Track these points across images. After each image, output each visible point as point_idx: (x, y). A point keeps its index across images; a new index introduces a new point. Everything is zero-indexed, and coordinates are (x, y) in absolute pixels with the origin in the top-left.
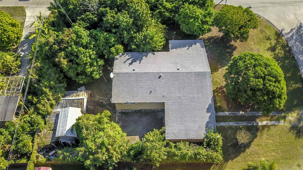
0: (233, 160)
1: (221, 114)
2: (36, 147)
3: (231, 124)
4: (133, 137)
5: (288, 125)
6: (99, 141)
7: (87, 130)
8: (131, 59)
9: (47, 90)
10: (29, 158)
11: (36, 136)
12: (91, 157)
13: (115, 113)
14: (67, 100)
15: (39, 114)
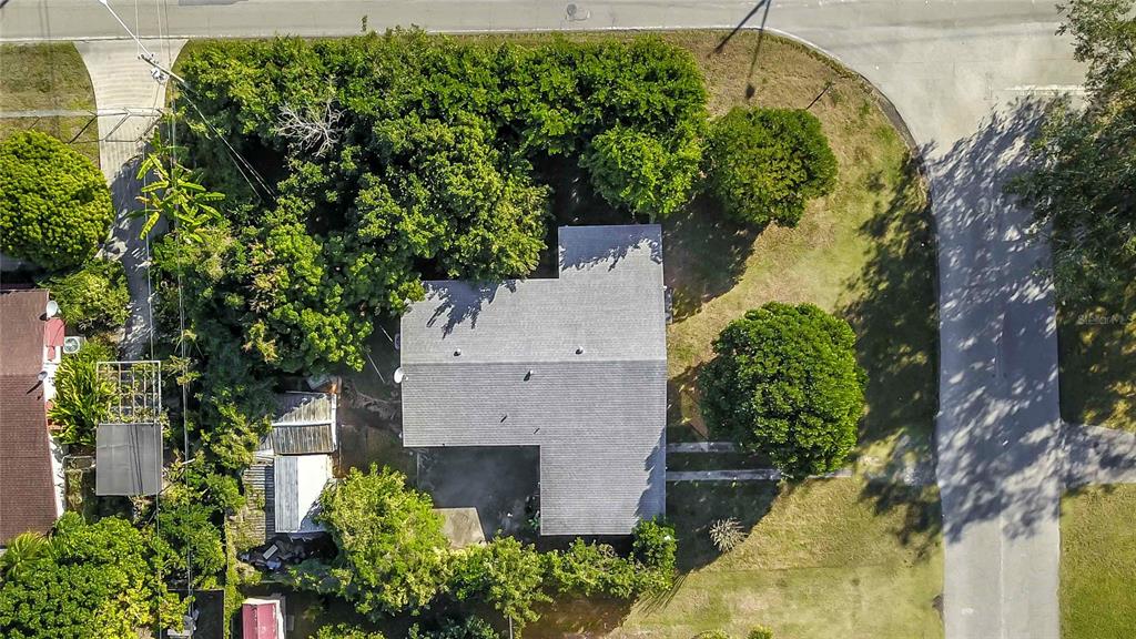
0: (702, 570)
1: (688, 447)
2: (232, 551)
3: (711, 475)
4: (463, 510)
5: (859, 483)
6: (384, 564)
7: (352, 532)
8: (448, 310)
9: (229, 411)
10: (221, 576)
11: (227, 523)
12: (369, 595)
14: (286, 427)
15: (221, 470)
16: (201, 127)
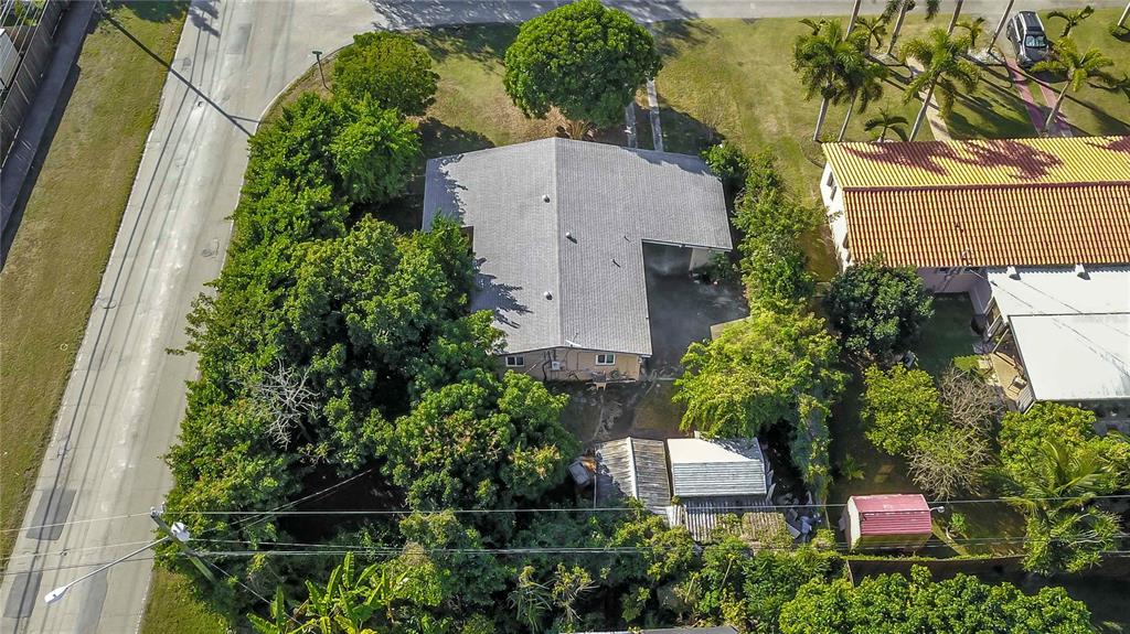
4: (714, 335)
8: (502, 312)
9: (622, 534)
12: (823, 373)
13: (649, 384)
14: (637, 488)
16: (259, 557)
